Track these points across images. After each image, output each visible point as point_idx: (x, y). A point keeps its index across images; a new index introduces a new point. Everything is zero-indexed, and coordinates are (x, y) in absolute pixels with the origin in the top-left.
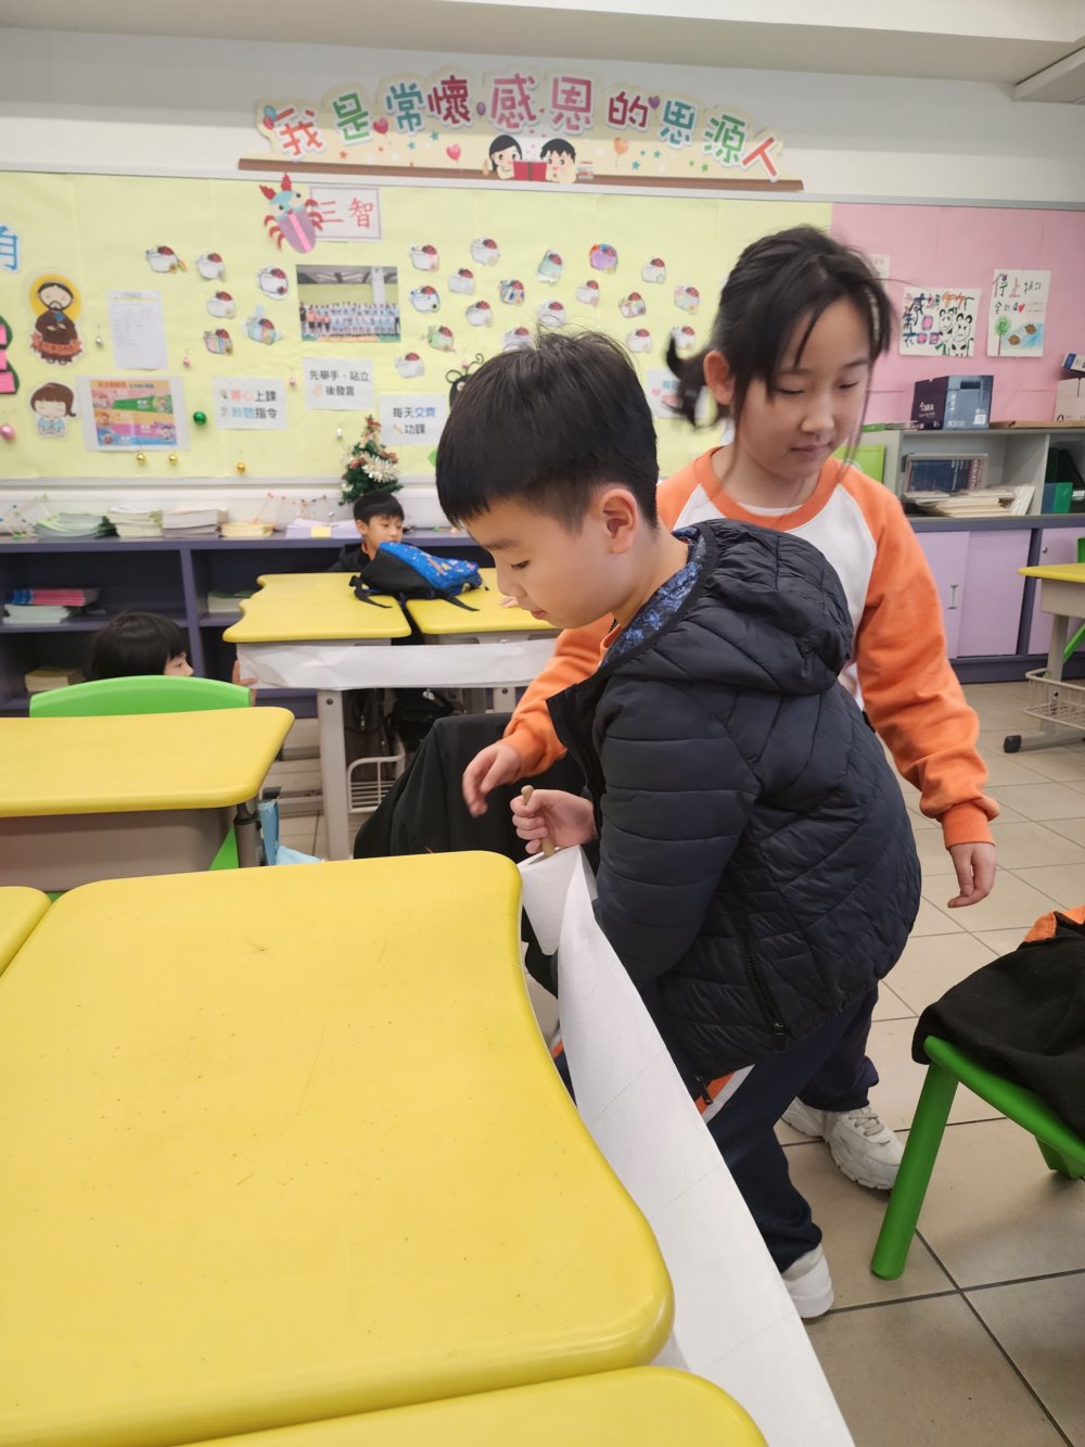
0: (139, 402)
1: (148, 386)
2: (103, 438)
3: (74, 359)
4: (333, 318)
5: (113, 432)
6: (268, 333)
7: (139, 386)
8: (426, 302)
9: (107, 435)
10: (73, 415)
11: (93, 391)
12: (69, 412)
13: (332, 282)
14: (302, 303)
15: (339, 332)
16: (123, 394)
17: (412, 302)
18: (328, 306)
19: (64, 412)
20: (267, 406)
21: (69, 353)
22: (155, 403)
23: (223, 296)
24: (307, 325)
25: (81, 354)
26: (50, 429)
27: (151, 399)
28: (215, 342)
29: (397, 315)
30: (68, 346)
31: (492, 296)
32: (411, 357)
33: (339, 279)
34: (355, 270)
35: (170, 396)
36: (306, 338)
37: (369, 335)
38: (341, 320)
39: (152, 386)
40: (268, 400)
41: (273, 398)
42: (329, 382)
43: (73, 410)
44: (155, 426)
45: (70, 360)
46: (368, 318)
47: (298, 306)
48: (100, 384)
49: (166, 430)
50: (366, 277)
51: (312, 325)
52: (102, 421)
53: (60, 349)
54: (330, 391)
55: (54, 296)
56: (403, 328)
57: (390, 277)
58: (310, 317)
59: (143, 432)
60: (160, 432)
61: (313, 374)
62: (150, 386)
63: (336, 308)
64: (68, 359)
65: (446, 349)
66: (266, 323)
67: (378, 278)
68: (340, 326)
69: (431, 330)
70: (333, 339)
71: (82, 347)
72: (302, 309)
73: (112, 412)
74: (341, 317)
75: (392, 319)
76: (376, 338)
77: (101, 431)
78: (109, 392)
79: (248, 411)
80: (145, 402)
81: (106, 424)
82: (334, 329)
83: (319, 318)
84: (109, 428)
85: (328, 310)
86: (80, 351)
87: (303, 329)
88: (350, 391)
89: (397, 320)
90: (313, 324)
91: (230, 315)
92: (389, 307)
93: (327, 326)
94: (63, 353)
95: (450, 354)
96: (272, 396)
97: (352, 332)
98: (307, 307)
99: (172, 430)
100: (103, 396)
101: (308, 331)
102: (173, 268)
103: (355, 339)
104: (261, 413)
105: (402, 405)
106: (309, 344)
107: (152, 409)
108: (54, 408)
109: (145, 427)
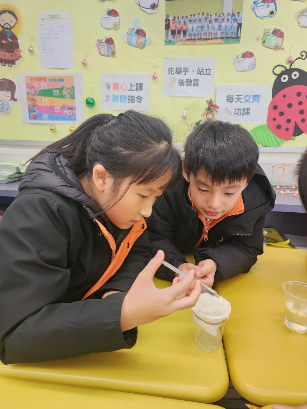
0: (54, 91)
1: (60, 80)
2: (32, 115)
3: (17, 62)
4: (190, 26)
5: (37, 111)
6: (142, 40)
7: (55, 80)
8: (265, 10)
9: (34, 113)
10: (15, 100)
11: (27, 84)
14: (168, 16)
15: (193, 37)
16: (44, 86)
17: (254, 10)
18: (187, 17)
19: (10, 98)
20: (136, 94)
21: (14, 58)
22: (64, 92)
23: (112, 13)
24: (170, 33)
25: (21, 59)
26: (3, 109)
27: (61, 89)
28: (105, 48)
29: (239, 22)
30: (13, 54)
32: (248, 55)
35: (73, 87)
36: (168, 42)
37: (216, 38)
38: (195, 28)
39: (62, 80)
40: (137, 90)
41: (141, 89)
42: (182, 76)
43: (16, 97)
44: (63, 108)
45: (14, 64)
46: (216, 25)
47: (164, 18)
48: (31, 79)
49: (70, 111)
51: (173, 33)
52: (31, 104)
53: (8, 57)
54: (181, 83)
55: (6, 19)
59: (56, 111)
60: (66, 112)
61: (171, 70)
62: (61, 80)
63: (193, 18)
64: (13, 62)
65: (277, 48)
66: (140, 33)
68: (195, 32)
69: (266, 33)
70: (188, 42)
71: (21, 54)
72: (167, 20)
73: (38, 98)
74: (195, 26)
75: (236, 25)
76: (221, 40)
77: (31, 111)
78: (36, 84)
79: (123, 98)
80: (58, 91)
81: (34, 106)
82: (190, 35)
83: (179, 27)
84: (35, 109)
85: (186, 20)
86: (20, 56)
87: (167, 35)
88: (196, 82)
89: (240, 26)
91: (116, 27)
93: (185, 33)
94: (11, 59)
95: (280, 52)
96: (140, 87)
97: (202, 37)
98: (171, 18)
99: (73, 111)
100: (32, 87)
101: (170, 37)
103: (205, 42)
105: (234, 93)
106: (170, 47)
107: (62, 96)
108: (4, 95)
109: (57, 109)
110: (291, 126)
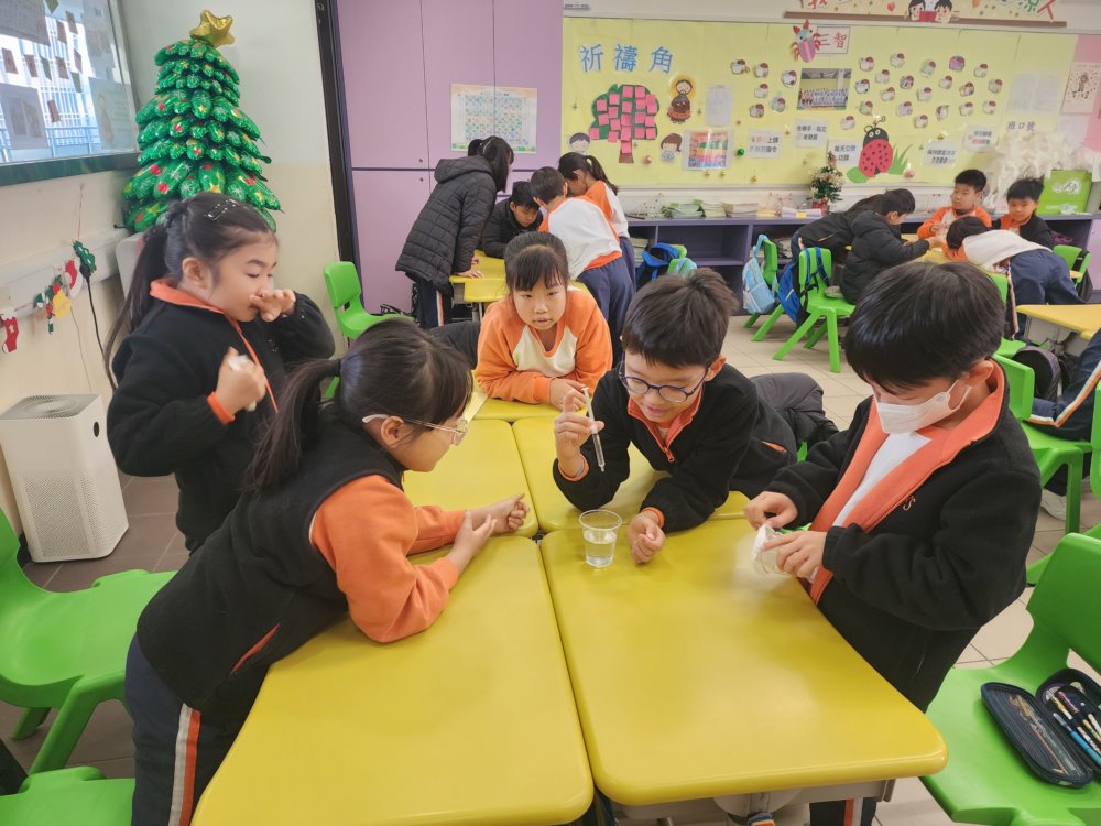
2: (691, 163)
3: (687, 120)
4: (815, 97)
5: (696, 160)
6: (782, 105)
8: (862, 88)
9: (693, 162)
10: (680, 151)
11: (692, 138)
12: (678, 150)
13: (817, 78)
14: (801, 90)
15: (816, 105)
17: (856, 88)
18: (813, 91)
19: (676, 149)
20: (773, 145)
21: (685, 118)
22: (720, 144)
23: (764, 86)
24: (801, 102)
25: (690, 118)
26: (668, 158)
27: (717, 142)
28: (755, 111)
29: (846, 96)
30: (686, 114)
31: (896, 86)
32: (850, 118)
33: (822, 76)
34: (830, 71)
35: (728, 140)
36: (799, 108)
38: (818, 99)
40: (774, 142)
42: (807, 132)
43: (680, 149)
45: (685, 122)
46: (832, 97)
47: (799, 91)
48: (695, 134)
49: (722, 159)
50: (835, 74)
51: (803, 101)
52: (692, 154)
53: (680, 116)
54: (805, 137)
55: (683, 87)
56: (849, 103)
57: (848, 75)
58: (803, 97)
60: (719, 159)
61: (799, 128)
63: (817, 92)
64: (683, 120)
65: (868, 114)
66: (781, 101)
67: (841, 75)
68: (818, 102)
69: (862, 104)
70: (813, 109)
71: (691, 114)
72: (800, 93)
73: (699, 149)
74: (819, 97)
75: (844, 98)
76: (834, 108)
77: (691, 159)
78: (700, 138)
79: (763, 148)
81: (695, 155)
82: (814, 103)
83: (808, 97)
84: (695, 158)
85: (813, 93)
86: (690, 116)
87: (799, 103)
88: (815, 137)
89: (846, 98)
90: (805, 101)
91: (765, 96)
92: (844, 92)
93: (811, 102)
94: (682, 118)
95: (869, 117)
96: (776, 140)
97: (822, 105)
98: (803, 92)
99: (724, 159)
100: (695, 140)
101: (801, 104)
102: (742, 72)
103: (824, 109)
104: (769, 150)
105: (840, 145)
106: (800, 112)
107: (717, 147)
108: (671, 147)
110: (874, 168)
